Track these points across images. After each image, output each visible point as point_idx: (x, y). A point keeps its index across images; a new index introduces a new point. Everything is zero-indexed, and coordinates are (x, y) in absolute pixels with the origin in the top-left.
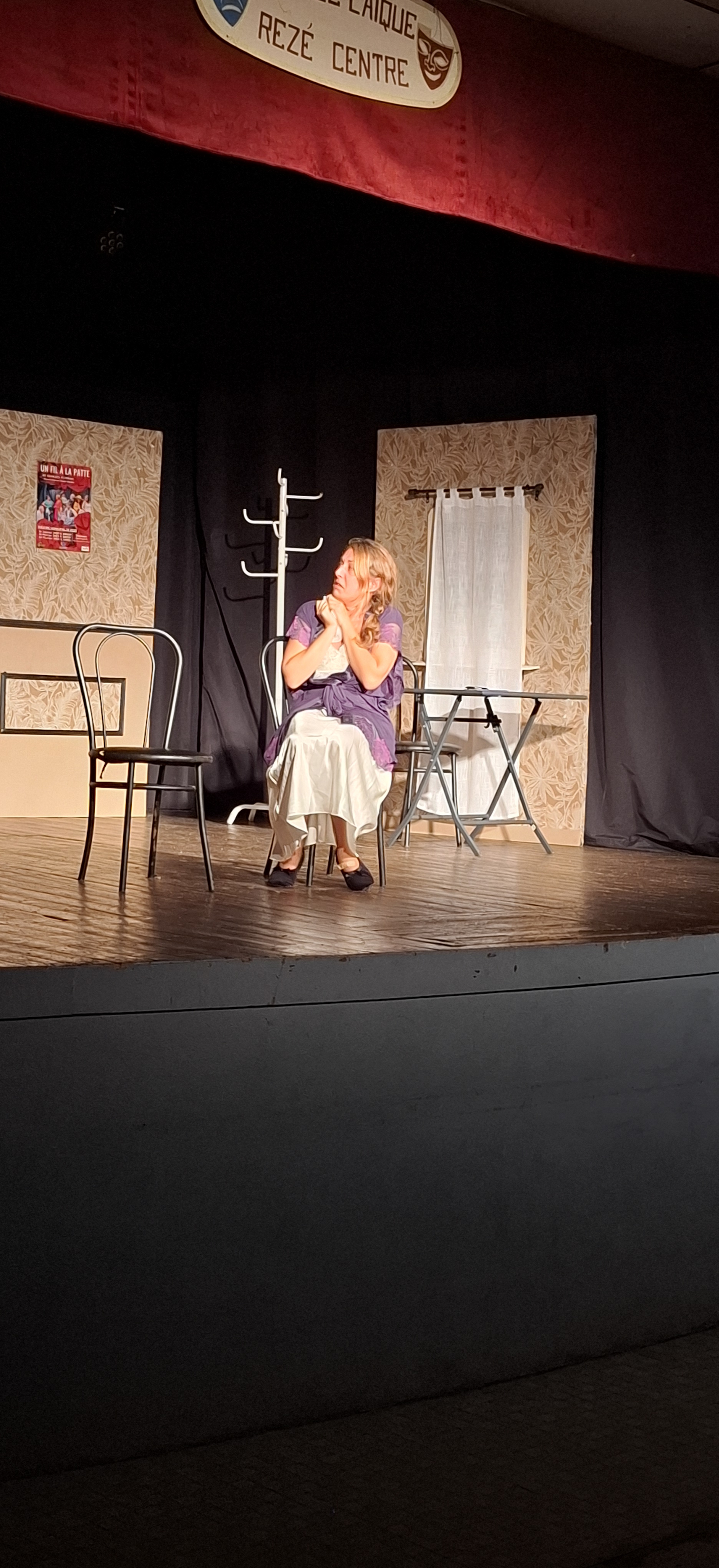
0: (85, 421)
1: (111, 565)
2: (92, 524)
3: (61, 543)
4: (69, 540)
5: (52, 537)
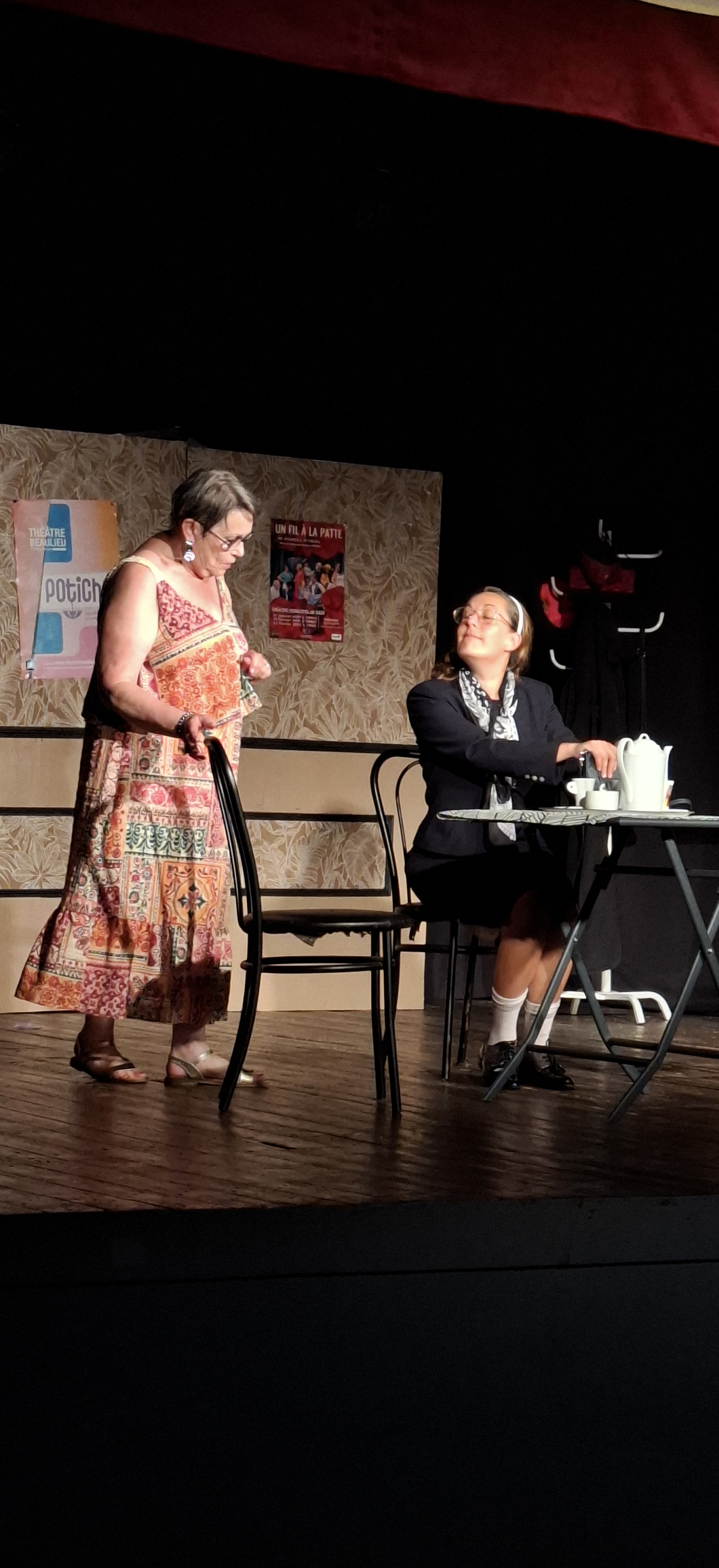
0: (335, 463)
1: (372, 658)
2: (346, 602)
3: (304, 630)
4: (315, 626)
5: (292, 622)
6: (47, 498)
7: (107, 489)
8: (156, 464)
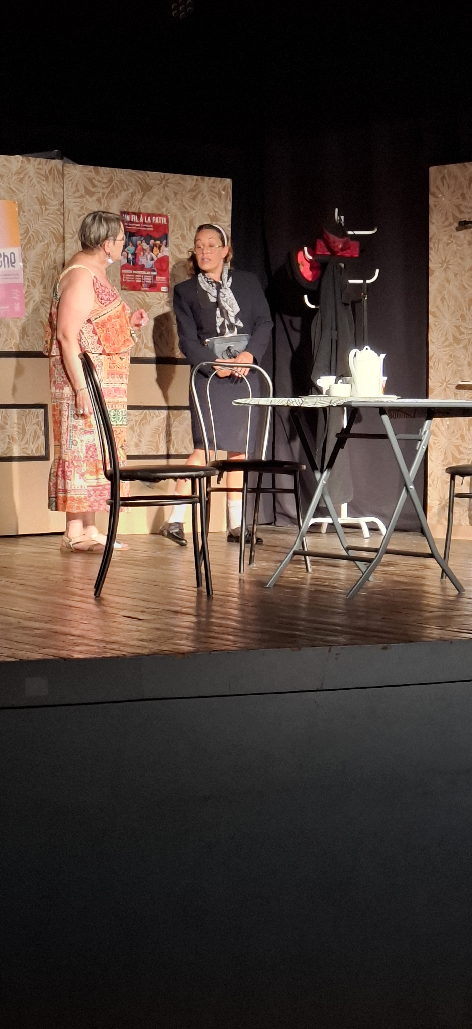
0: (161, 173)
3: (143, 285)
4: (151, 282)
5: (135, 280)
7: (11, 192)
8: (42, 175)
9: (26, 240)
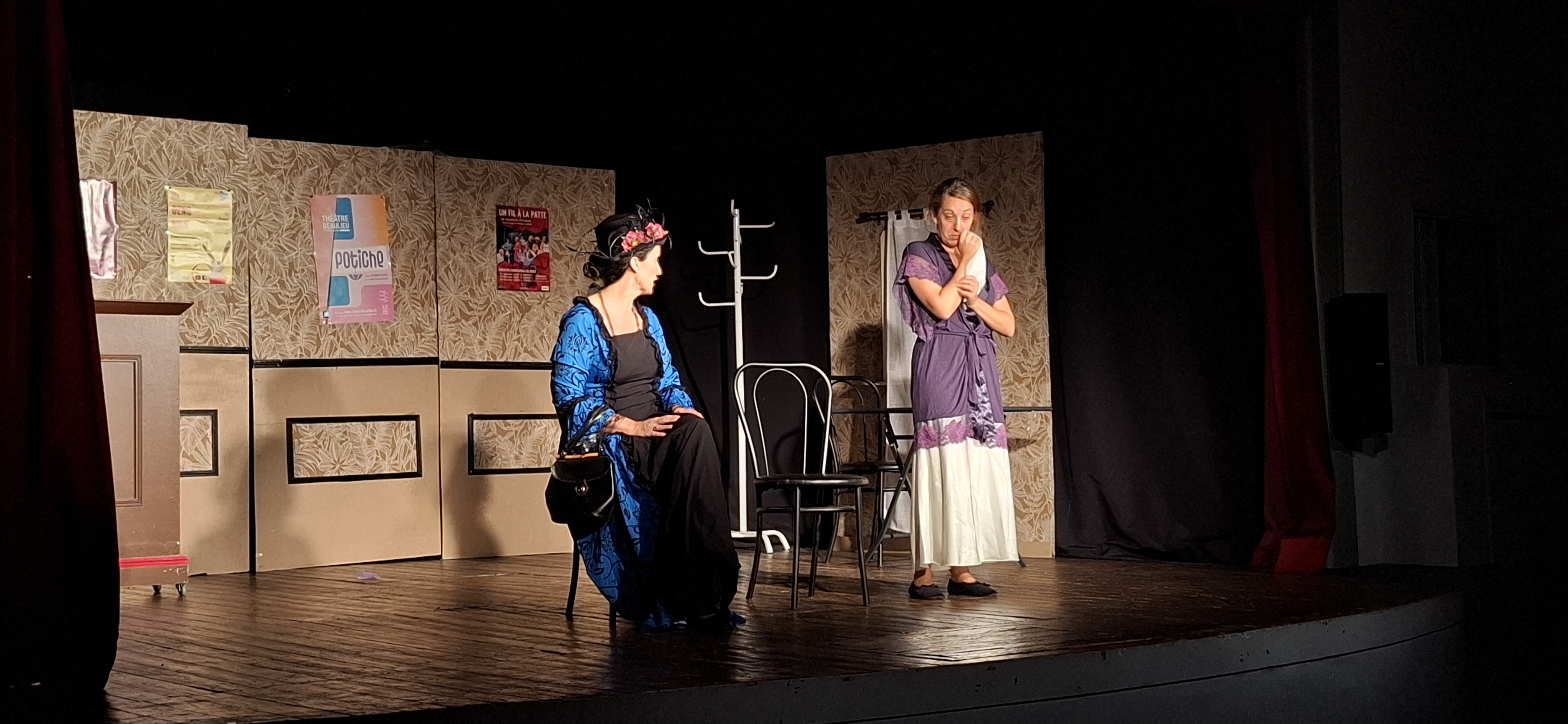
0: (540, 165)
3: (522, 284)
5: (513, 279)
6: (335, 194)
7: (377, 186)
8: (412, 168)
9: (395, 237)
